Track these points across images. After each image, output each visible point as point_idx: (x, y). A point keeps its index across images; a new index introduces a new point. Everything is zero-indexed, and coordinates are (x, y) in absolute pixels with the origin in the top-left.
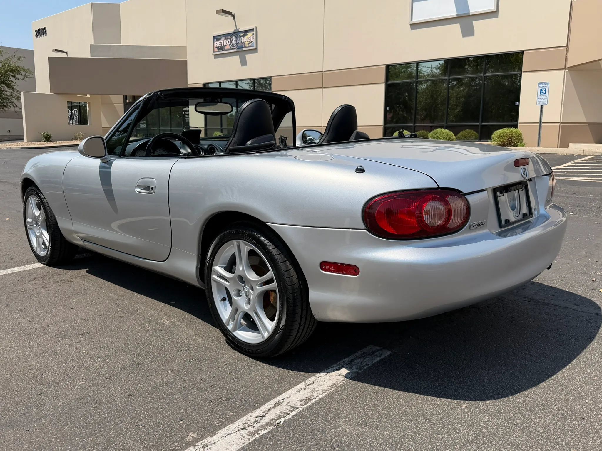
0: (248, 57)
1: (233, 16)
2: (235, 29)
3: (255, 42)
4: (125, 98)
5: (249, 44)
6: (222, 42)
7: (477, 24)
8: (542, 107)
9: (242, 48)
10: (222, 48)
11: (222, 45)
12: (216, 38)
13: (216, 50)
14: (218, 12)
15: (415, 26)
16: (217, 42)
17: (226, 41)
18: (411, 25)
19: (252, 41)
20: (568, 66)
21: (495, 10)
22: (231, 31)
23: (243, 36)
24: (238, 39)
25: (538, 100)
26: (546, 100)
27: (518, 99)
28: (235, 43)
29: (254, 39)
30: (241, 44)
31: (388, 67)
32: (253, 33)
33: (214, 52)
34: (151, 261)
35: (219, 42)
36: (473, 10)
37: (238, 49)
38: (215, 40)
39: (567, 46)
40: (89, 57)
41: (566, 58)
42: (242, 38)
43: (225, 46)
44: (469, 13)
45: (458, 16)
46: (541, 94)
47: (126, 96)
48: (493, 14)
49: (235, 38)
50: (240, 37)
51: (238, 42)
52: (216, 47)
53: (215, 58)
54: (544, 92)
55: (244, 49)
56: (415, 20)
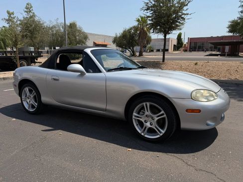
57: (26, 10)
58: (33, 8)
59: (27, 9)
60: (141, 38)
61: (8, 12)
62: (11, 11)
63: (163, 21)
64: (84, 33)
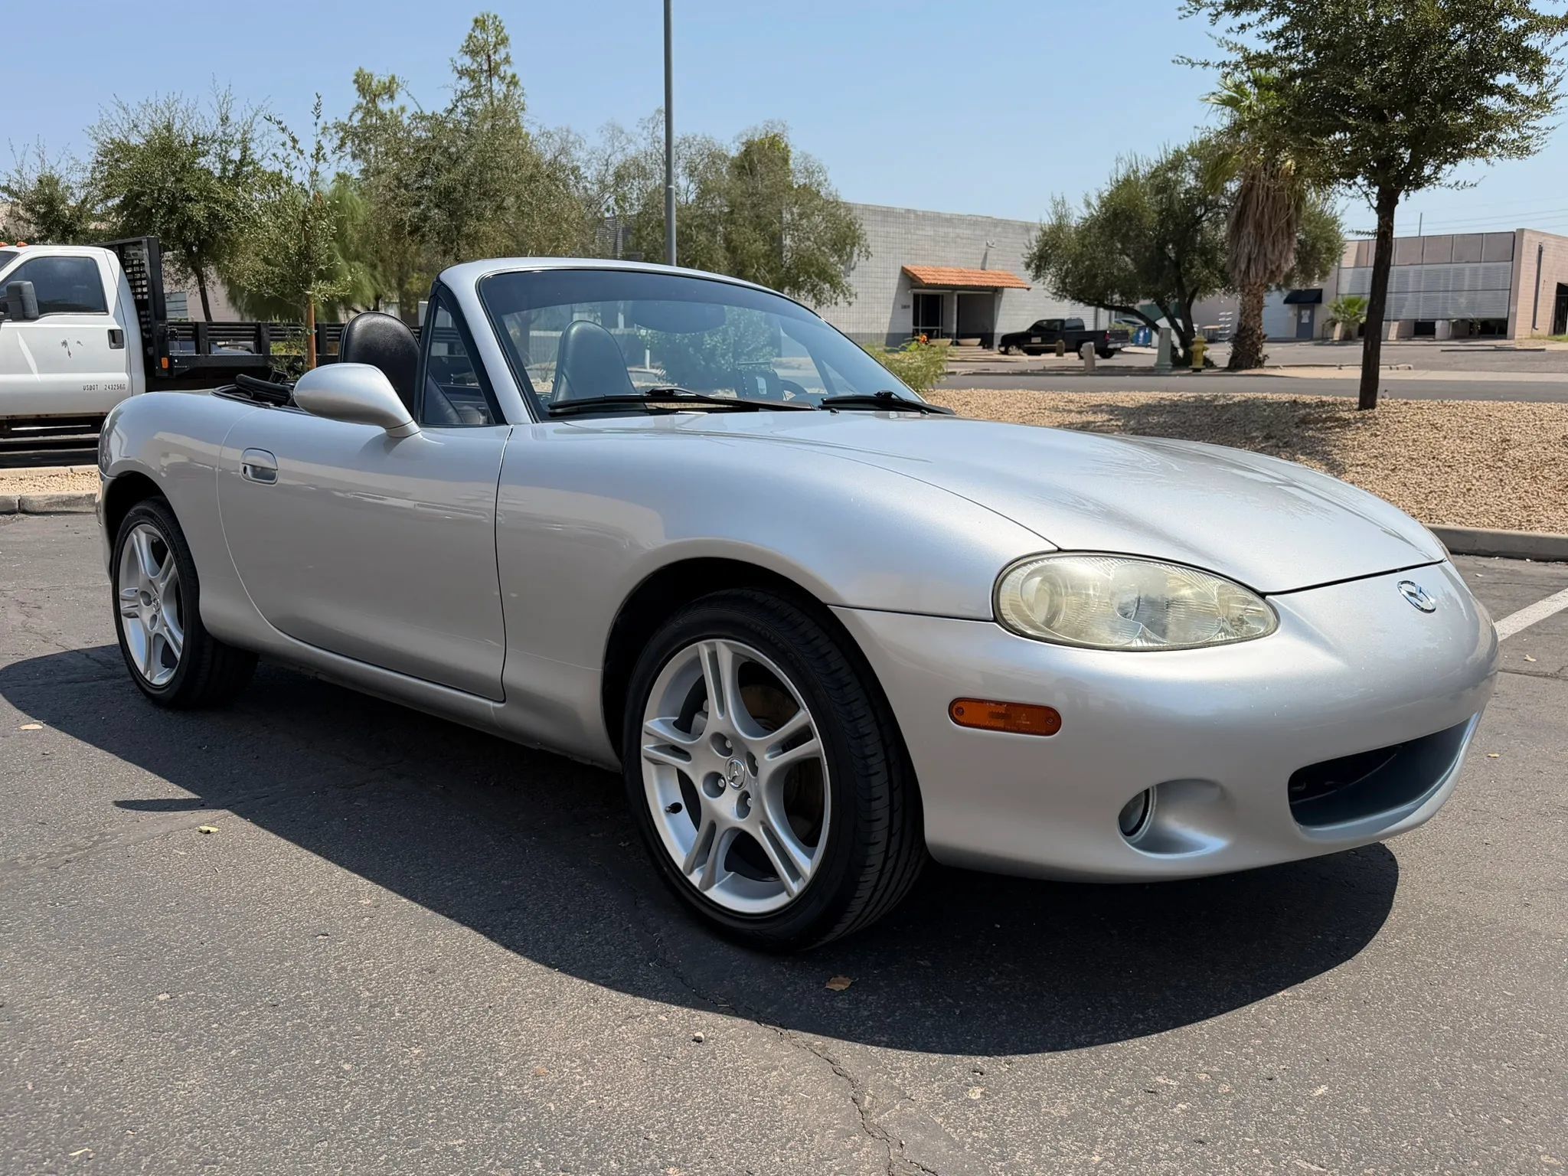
57: (467, 61)
58: (513, 49)
59: (473, 53)
60: (1250, 228)
61: (363, 84)
62: (380, 77)
63: (1363, 84)
64: (833, 209)
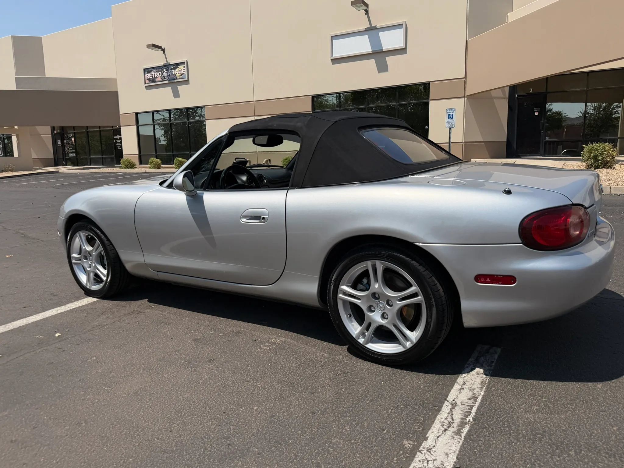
0: (180, 88)
1: (163, 50)
2: (166, 62)
3: (186, 74)
4: (52, 128)
5: (180, 76)
6: (153, 74)
7: (390, 60)
8: (450, 129)
9: (175, 79)
10: (153, 80)
11: (153, 77)
12: (147, 71)
13: (147, 81)
14: (148, 46)
15: (336, 61)
16: (148, 74)
17: (157, 73)
18: (332, 60)
19: (183, 74)
20: (467, 94)
21: (404, 47)
22: (161, 63)
23: (175, 69)
24: (169, 71)
25: (447, 124)
26: (454, 123)
27: (427, 124)
28: (166, 75)
29: (185, 71)
30: (172, 76)
31: (314, 97)
32: (184, 66)
33: (145, 83)
34: (251, 286)
35: (150, 74)
36: (385, 47)
37: (169, 80)
38: (146, 72)
39: (465, 78)
40: (15, 89)
41: (465, 87)
42: (173, 70)
43: (157, 78)
44: (382, 50)
45: (373, 52)
46: (449, 118)
47: (54, 127)
48: (402, 51)
49: (166, 70)
50: (171, 69)
51: (169, 74)
52: (147, 79)
53: (146, 89)
54: (452, 117)
55: (176, 81)
56: (336, 55)
